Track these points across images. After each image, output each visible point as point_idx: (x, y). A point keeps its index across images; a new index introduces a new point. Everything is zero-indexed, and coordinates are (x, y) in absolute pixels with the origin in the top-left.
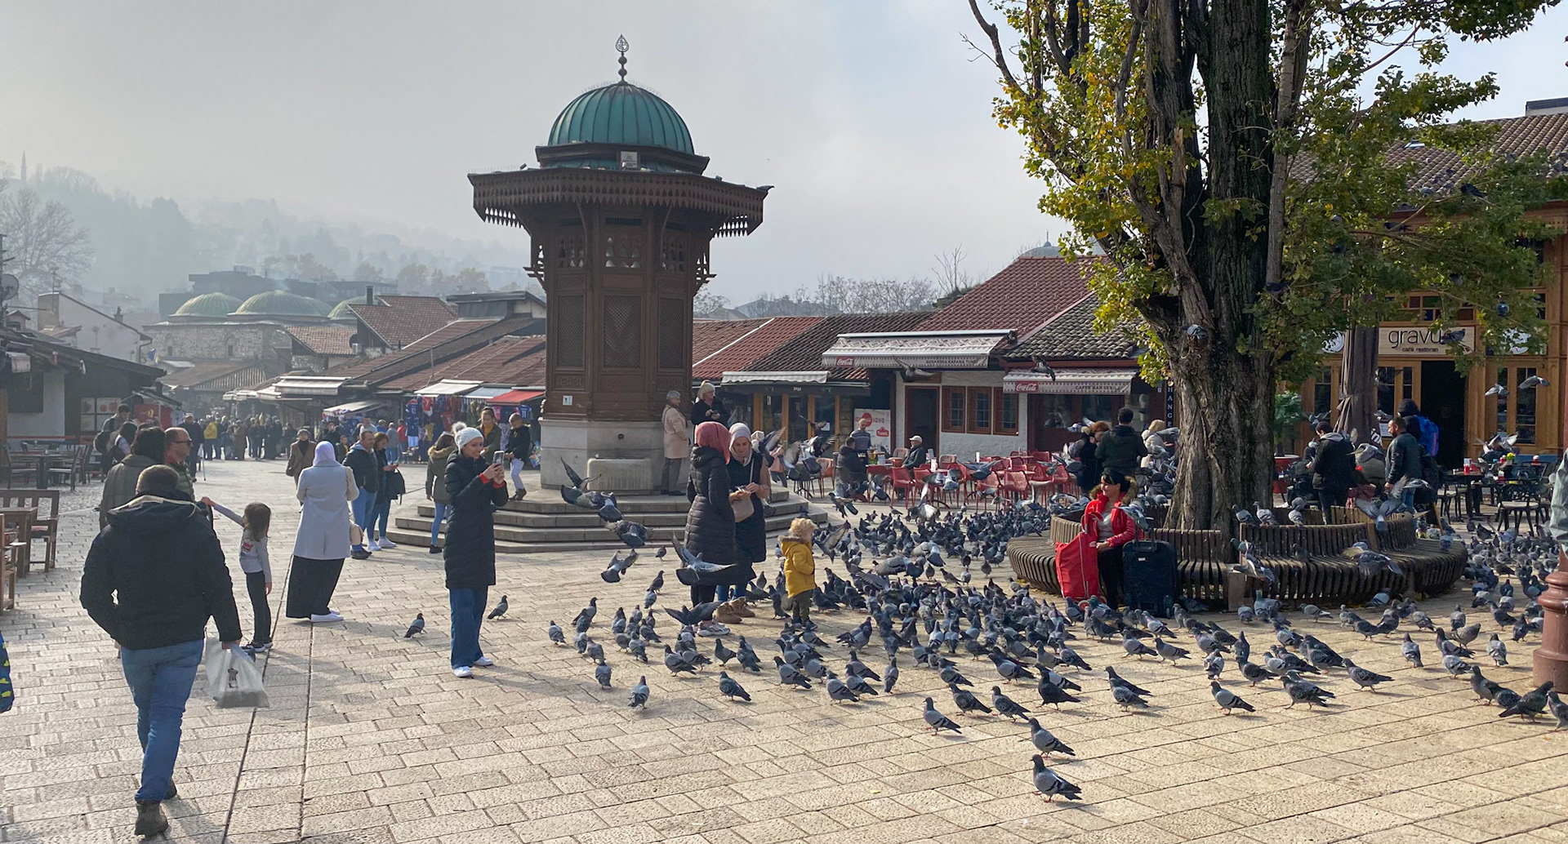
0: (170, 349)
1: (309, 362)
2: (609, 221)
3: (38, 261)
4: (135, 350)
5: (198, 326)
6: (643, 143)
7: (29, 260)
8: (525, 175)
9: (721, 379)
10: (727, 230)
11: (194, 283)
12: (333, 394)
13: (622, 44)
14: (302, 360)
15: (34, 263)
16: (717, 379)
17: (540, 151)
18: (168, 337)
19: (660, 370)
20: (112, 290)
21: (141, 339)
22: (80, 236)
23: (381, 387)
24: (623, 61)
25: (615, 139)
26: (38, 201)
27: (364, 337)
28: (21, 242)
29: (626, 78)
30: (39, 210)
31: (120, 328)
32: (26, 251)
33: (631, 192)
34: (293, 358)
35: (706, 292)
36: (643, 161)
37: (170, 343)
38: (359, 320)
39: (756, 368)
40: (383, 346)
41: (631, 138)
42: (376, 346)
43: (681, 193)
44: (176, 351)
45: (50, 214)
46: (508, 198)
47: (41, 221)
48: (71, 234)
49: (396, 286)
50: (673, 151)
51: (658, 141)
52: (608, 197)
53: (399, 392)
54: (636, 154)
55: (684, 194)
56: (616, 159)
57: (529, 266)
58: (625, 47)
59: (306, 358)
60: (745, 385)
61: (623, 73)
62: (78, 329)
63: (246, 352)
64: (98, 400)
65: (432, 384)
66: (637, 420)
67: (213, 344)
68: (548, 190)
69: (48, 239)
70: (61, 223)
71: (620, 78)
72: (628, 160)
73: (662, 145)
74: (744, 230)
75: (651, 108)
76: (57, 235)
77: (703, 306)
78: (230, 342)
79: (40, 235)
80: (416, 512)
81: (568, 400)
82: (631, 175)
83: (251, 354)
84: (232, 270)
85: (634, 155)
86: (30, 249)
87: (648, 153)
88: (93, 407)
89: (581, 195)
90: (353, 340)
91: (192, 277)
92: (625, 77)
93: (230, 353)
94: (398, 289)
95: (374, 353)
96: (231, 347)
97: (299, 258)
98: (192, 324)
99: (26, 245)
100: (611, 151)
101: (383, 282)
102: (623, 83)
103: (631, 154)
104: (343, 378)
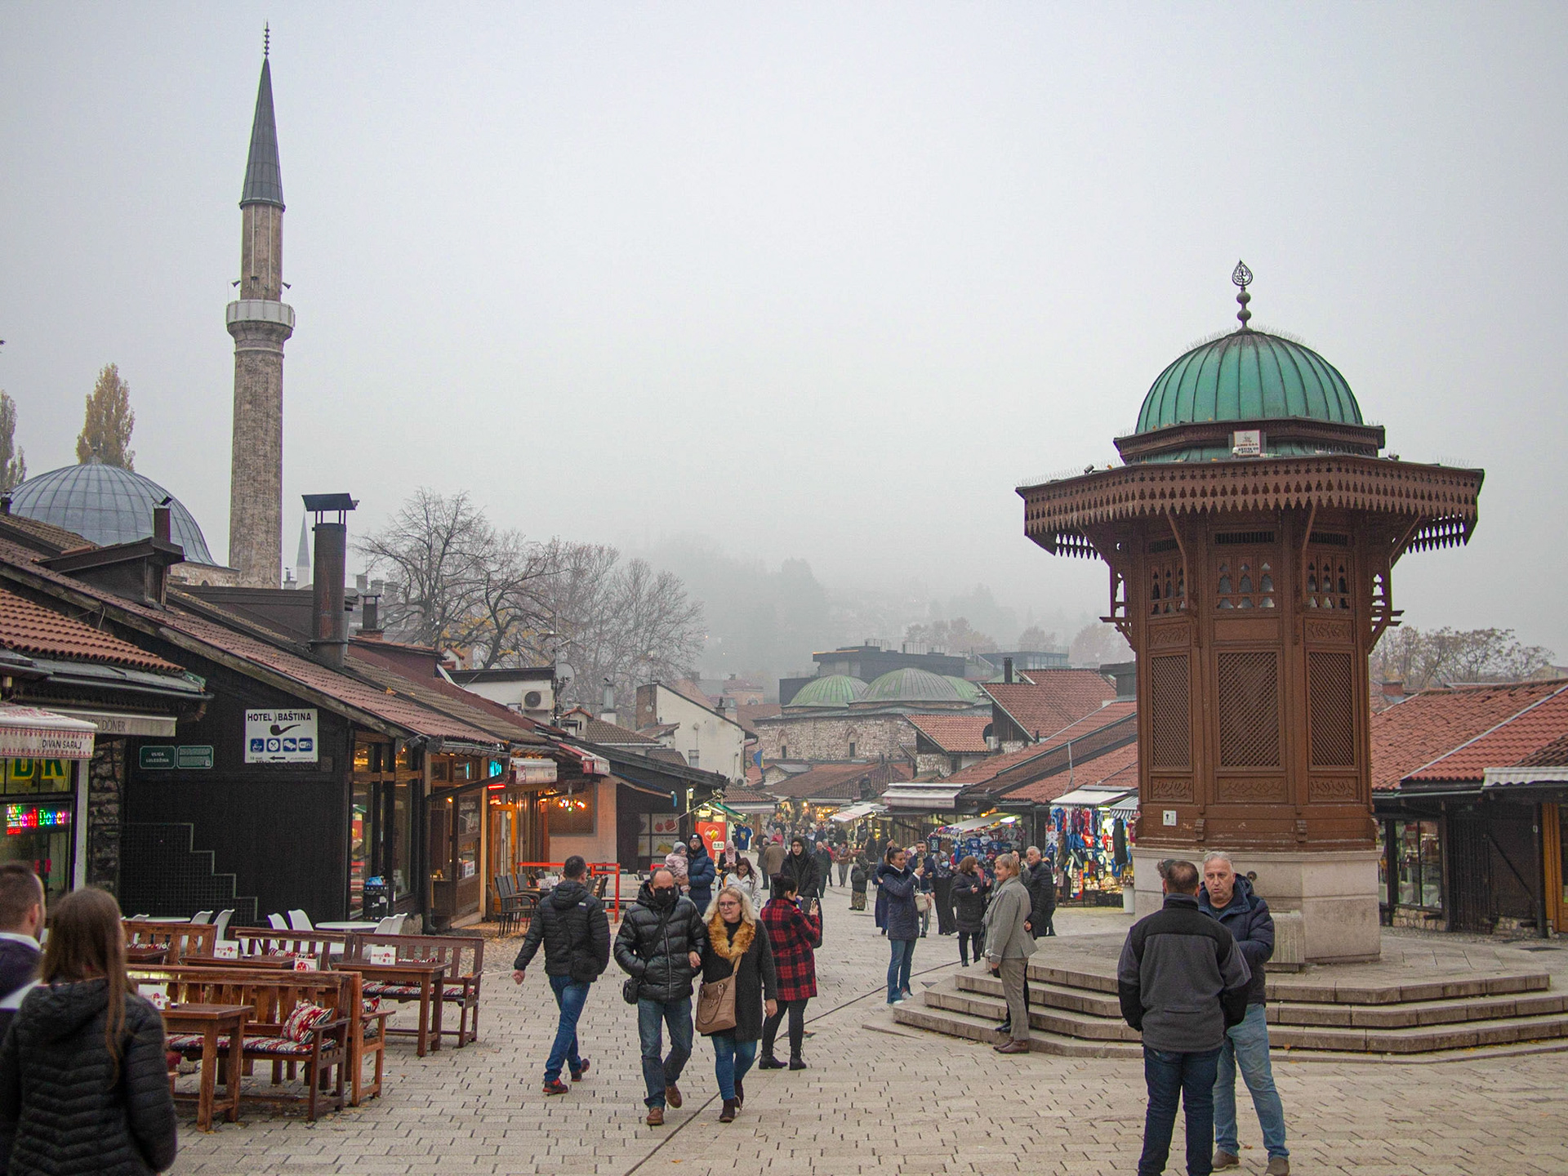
0: (784, 748)
1: (937, 763)
2: (1222, 539)
3: (649, 646)
4: (740, 752)
5: (816, 719)
6: (1270, 416)
7: (639, 645)
8: (1093, 479)
9: (1483, 779)
10: (1424, 540)
11: (818, 664)
12: (949, 806)
13: (1242, 276)
14: (930, 760)
15: (644, 648)
16: (1475, 780)
17: (1120, 443)
18: (782, 734)
19: (1313, 768)
20: (733, 676)
21: (746, 738)
22: (693, 611)
23: (1006, 796)
24: (1244, 299)
25: (1227, 415)
26: (649, 573)
27: (1002, 727)
28: (631, 624)
29: (1250, 324)
30: (649, 584)
31: (721, 723)
32: (636, 634)
33: (1245, 491)
34: (919, 758)
35: (1513, 642)
36: (1270, 443)
37: (784, 742)
38: (994, 703)
39: (1531, 762)
40: (1026, 739)
41: (1251, 412)
42: (1016, 739)
43: (1324, 485)
44: (791, 755)
45: (662, 587)
46: (1069, 517)
47: (652, 597)
48: (684, 611)
49: (1067, 656)
50: (1325, 424)
51: (1296, 411)
52: (1209, 502)
53: (1028, 803)
54: (1257, 433)
55: (1330, 487)
56: (1226, 444)
57: (1108, 615)
58: (1246, 278)
59: (933, 757)
60: (1522, 789)
61: (1244, 317)
62: (676, 726)
63: (870, 751)
64: (654, 815)
65: (1070, 791)
66: (1275, 848)
67: (832, 741)
68: (1120, 501)
69: (660, 617)
70: (673, 597)
71: (1239, 325)
72: (1246, 443)
73: (1302, 415)
74: (1458, 536)
75: (1284, 361)
76: (668, 613)
77: (1509, 664)
78: (852, 739)
79: (651, 614)
80: (953, 985)
81: (1170, 818)
82: (1248, 466)
83: (876, 753)
84: (864, 645)
85: (1255, 436)
86: (641, 630)
87: (1275, 431)
88: (648, 826)
89: (1168, 503)
90: (988, 732)
91: (816, 658)
92: (1248, 322)
93: (852, 753)
94: (1069, 660)
95: (1010, 747)
96: (852, 745)
97: (949, 624)
98: (807, 716)
99: (637, 626)
100: (1219, 433)
101: (1056, 651)
102: (1245, 333)
103: (1250, 433)
104: (962, 785)
